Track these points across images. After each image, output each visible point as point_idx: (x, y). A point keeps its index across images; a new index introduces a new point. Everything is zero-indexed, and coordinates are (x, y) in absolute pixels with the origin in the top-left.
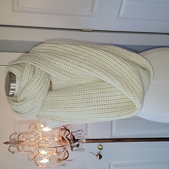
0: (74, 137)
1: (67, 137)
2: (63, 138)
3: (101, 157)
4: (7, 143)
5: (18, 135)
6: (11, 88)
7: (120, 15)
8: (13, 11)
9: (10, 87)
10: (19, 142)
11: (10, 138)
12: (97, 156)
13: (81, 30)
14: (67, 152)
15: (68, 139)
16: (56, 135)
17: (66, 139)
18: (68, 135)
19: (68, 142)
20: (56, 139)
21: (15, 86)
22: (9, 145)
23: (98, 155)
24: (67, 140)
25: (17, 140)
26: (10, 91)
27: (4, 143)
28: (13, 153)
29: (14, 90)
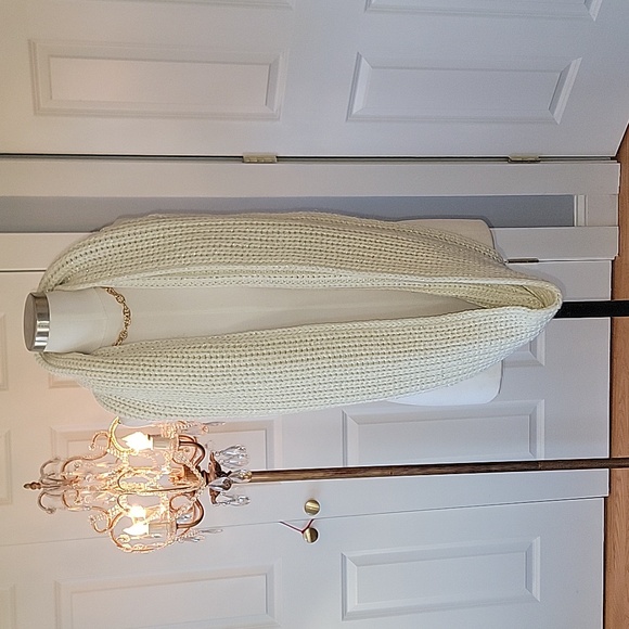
0: (217, 466)
1: (198, 468)
2: (187, 470)
3: (314, 535)
4: (32, 485)
5: (62, 464)
6: (39, 330)
7: (354, 111)
8: (35, 114)
9: (35, 329)
10: (68, 482)
11: (42, 471)
12: (303, 532)
13: (240, 159)
14: (198, 503)
15: (203, 473)
16: (168, 458)
17: (196, 472)
18: (199, 460)
19: (203, 480)
20: (165, 469)
21: (48, 327)
22: (38, 491)
23: (308, 531)
24: (199, 476)
25: (59, 478)
26: (37, 339)
27: (25, 486)
28: (51, 511)
29: (46, 334)
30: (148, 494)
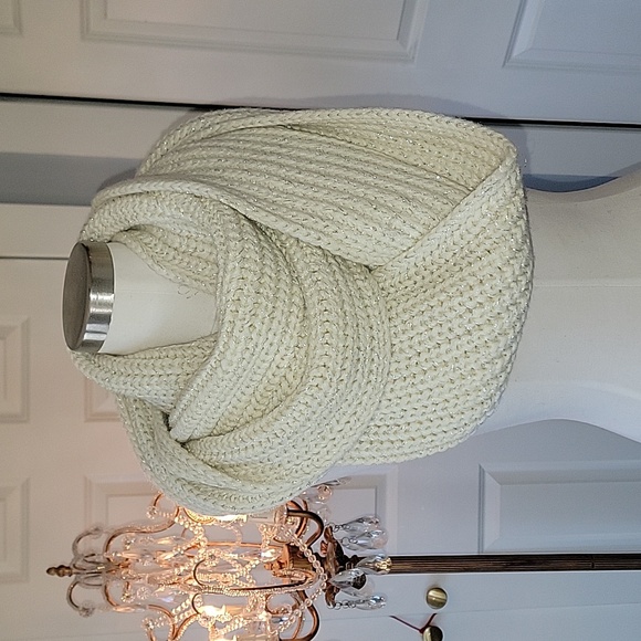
3: (437, 636)
4: (59, 570)
5: (104, 538)
7: (515, 54)
9: (85, 309)
10: (113, 567)
11: (74, 547)
12: (422, 631)
14: (312, 609)
18: (313, 539)
20: (268, 554)
21: (110, 305)
22: (68, 580)
23: (427, 630)
25: (101, 559)
26: (89, 327)
27: (48, 571)
28: (87, 611)
29: (106, 319)
30: (242, 593)
